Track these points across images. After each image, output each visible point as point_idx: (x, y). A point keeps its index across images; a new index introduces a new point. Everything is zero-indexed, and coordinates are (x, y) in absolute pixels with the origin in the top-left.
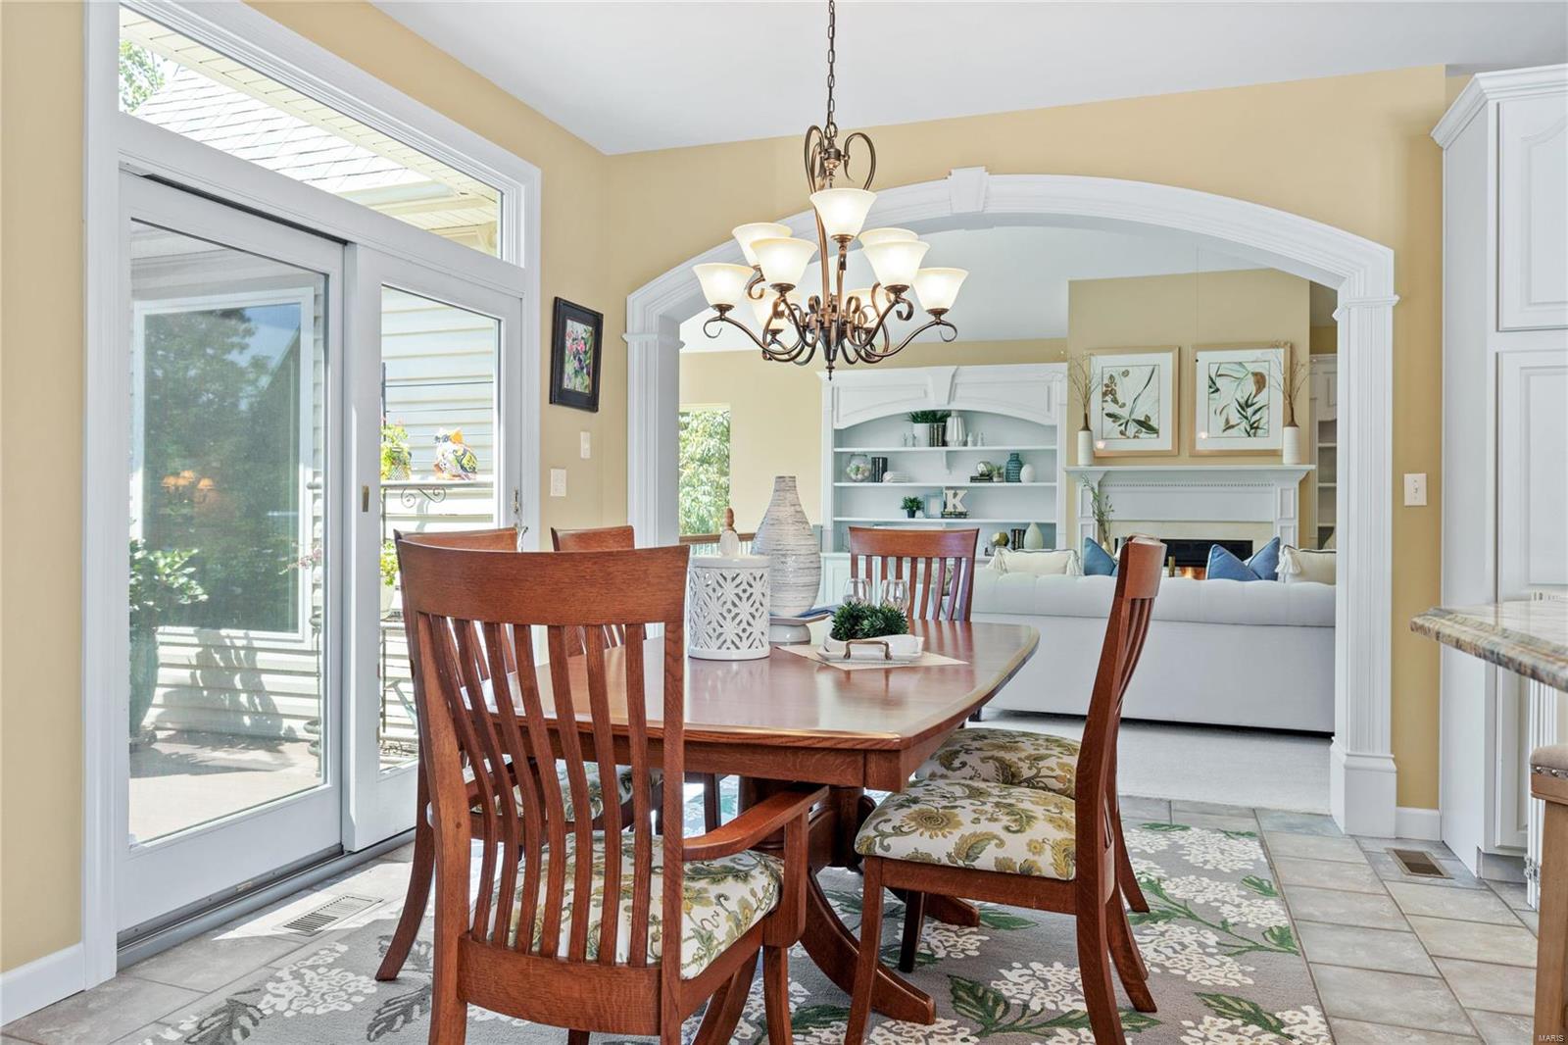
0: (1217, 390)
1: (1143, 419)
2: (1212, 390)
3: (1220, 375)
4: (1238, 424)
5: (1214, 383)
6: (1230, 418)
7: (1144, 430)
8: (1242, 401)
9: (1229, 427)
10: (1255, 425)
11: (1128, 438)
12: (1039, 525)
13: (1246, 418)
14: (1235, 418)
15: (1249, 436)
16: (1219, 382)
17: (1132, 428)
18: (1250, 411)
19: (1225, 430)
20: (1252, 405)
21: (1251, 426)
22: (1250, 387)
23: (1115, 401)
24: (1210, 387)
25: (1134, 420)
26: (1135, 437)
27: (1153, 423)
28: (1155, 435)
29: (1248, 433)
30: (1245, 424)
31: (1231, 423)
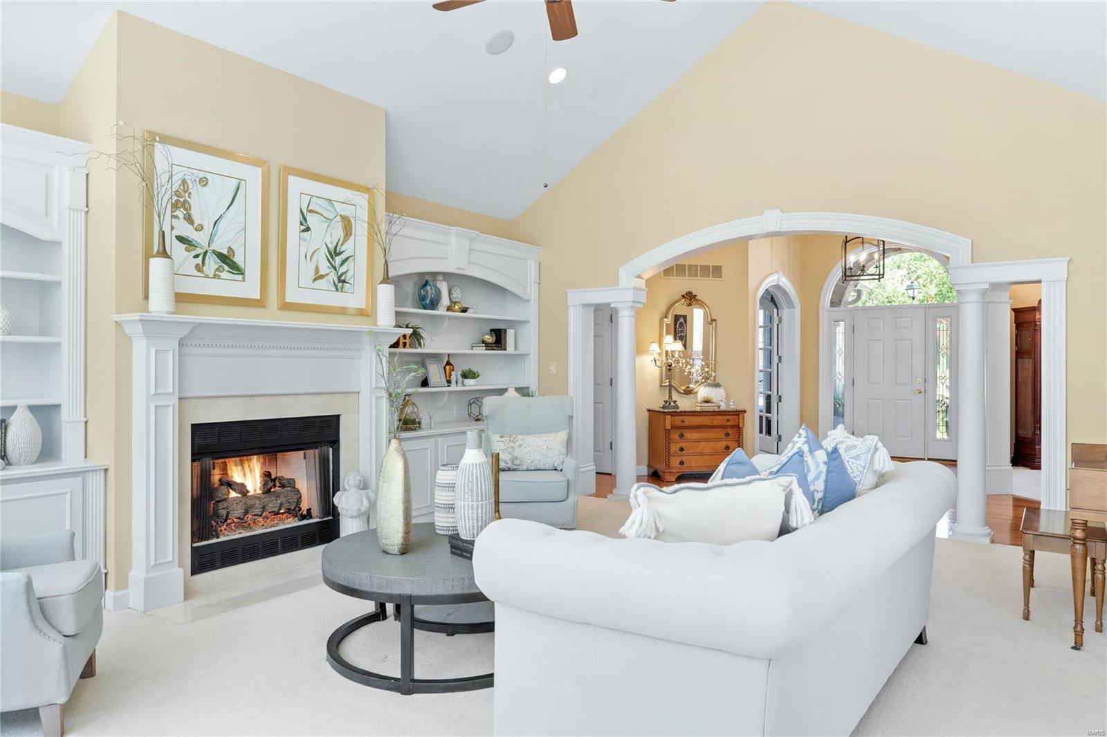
0: (308, 229)
1: (225, 252)
2: (304, 228)
3: (311, 211)
4: (327, 275)
5: (305, 219)
6: (320, 266)
7: (226, 268)
8: (332, 247)
9: (319, 277)
10: (342, 278)
11: (207, 277)
12: (32, 409)
13: (335, 268)
14: (324, 268)
15: (337, 290)
16: (311, 219)
17: (212, 263)
18: (338, 259)
19: (315, 280)
20: (340, 253)
21: (339, 278)
22: (339, 233)
23: (189, 219)
24: (301, 224)
25: (214, 252)
26: (215, 276)
27: (238, 259)
28: (240, 277)
29: (336, 286)
30: (333, 276)
31: (322, 273)
